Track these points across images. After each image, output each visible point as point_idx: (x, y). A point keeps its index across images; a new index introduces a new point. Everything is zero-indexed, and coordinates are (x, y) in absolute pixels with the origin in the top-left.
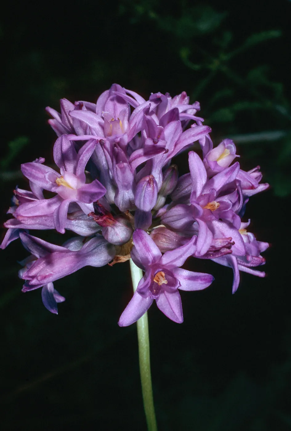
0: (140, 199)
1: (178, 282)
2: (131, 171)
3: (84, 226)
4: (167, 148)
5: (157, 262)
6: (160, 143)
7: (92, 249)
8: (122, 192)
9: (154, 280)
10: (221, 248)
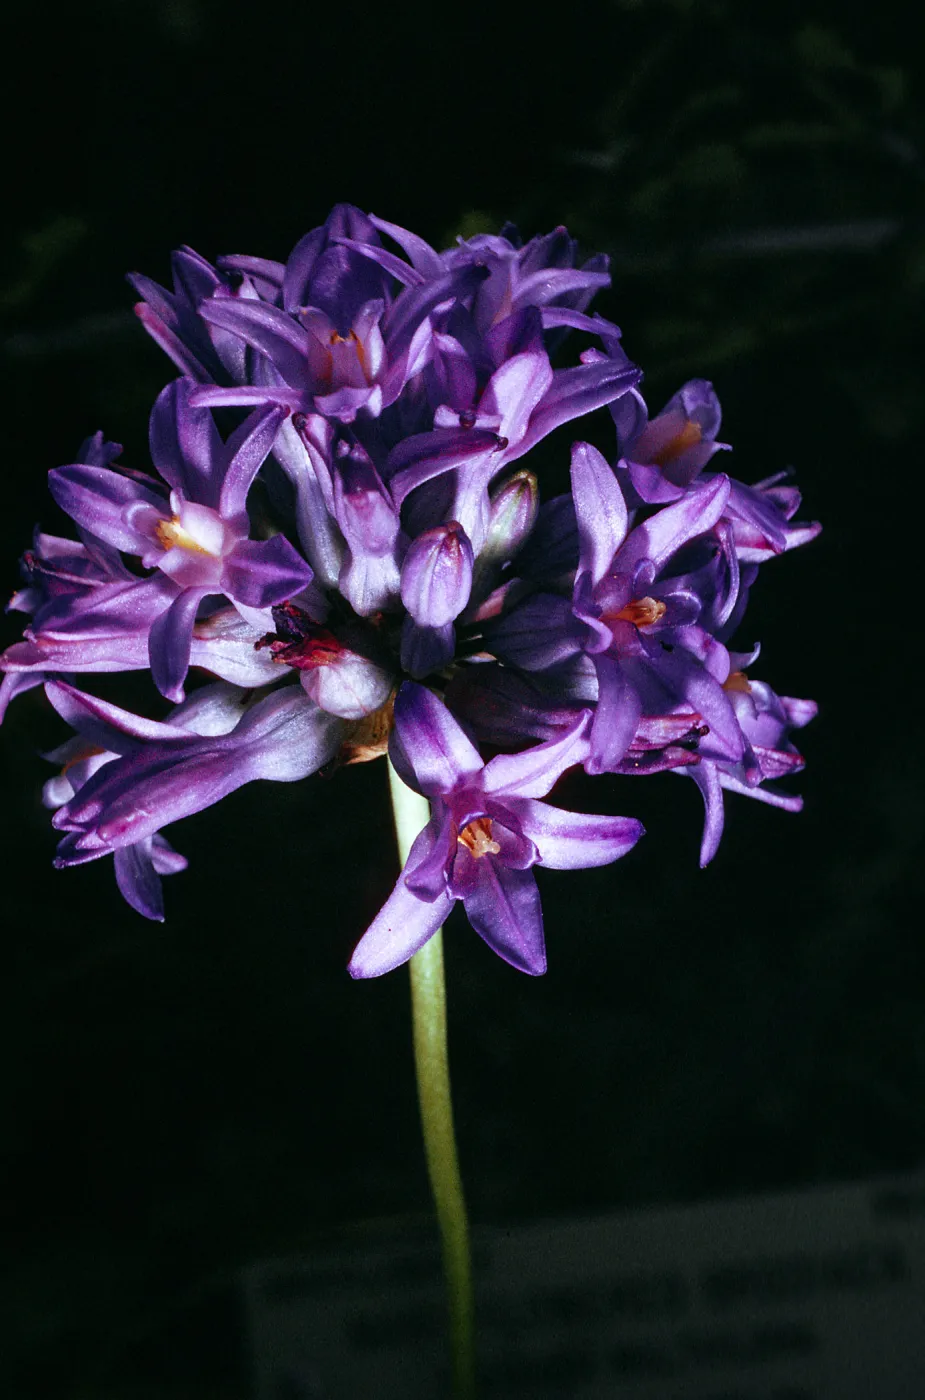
0: (419, 592)
1: (534, 850)
2: (389, 506)
3: (243, 658)
4: (502, 434)
5: (468, 786)
6: (483, 422)
7: (269, 729)
8: (364, 561)
9: (459, 839)
10: (667, 746)
